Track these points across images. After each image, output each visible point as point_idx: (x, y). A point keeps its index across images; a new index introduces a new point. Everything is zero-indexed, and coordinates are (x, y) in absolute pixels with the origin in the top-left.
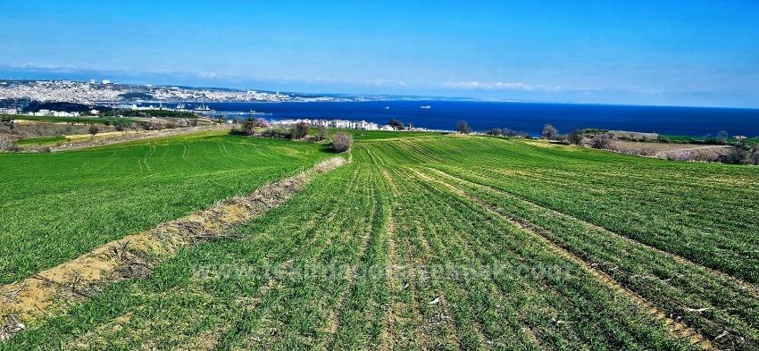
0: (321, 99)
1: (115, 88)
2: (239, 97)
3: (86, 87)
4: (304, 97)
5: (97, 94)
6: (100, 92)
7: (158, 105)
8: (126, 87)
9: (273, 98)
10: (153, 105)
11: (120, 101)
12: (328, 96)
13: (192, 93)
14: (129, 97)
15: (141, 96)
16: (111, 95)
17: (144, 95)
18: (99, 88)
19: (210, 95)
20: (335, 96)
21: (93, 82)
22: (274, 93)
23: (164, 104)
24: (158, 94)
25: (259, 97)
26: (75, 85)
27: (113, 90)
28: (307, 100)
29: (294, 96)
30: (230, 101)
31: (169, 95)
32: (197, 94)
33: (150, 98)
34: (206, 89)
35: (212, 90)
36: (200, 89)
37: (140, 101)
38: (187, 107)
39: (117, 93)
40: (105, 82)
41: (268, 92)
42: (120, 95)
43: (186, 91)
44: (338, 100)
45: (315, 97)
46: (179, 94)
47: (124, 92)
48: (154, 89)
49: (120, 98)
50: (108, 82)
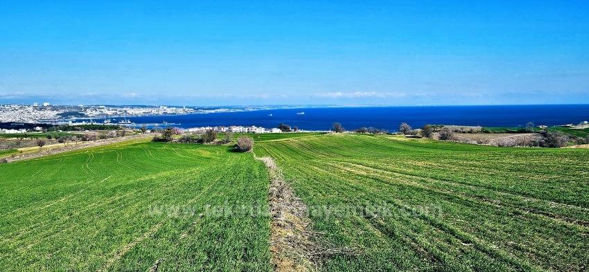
0: (218, 110)
1: (54, 109)
2: (154, 112)
3: (30, 109)
4: (205, 109)
5: (39, 114)
6: (42, 112)
7: (89, 121)
8: (63, 107)
9: (181, 112)
10: (85, 121)
11: (58, 119)
12: (224, 108)
13: (116, 110)
14: (65, 115)
15: (75, 114)
16: (50, 115)
17: (78, 113)
18: (41, 109)
19: (130, 111)
20: (230, 108)
21: (36, 105)
22: (182, 107)
23: (93, 120)
24: (89, 112)
25: (169, 111)
26: (21, 108)
27: (53, 110)
28: (207, 112)
29: (197, 109)
30: (147, 115)
31: (98, 113)
32: (121, 111)
33: (82, 115)
34: (127, 106)
35: (132, 107)
36: (122, 107)
37: (74, 118)
38: (112, 122)
39: (55, 112)
40: (45, 104)
41: (177, 107)
42: (58, 114)
43: (111, 108)
44: (232, 111)
45: (214, 109)
46: (106, 111)
47: (61, 112)
48: (86, 109)
49: (58, 117)
50: (48, 104)
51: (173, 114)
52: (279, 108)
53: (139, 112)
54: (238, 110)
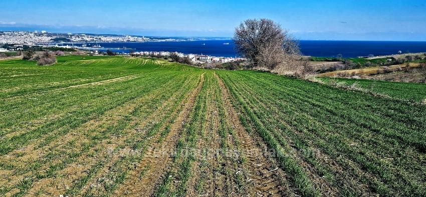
0: (168, 40)
1: (49, 35)
2: (121, 39)
3: (32, 35)
4: (159, 39)
5: (37, 39)
6: (40, 38)
7: (71, 45)
8: (55, 34)
9: (140, 40)
10: (69, 45)
11: (51, 43)
12: (172, 38)
13: (93, 38)
14: (56, 40)
15: (64, 40)
16: (46, 39)
18: (40, 35)
19: (104, 39)
20: (176, 38)
21: (36, 32)
22: (142, 37)
23: (75, 45)
24: (73, 39)
25: (132, 39)
26: (25, 34)
27: (48, 36)
28: (160, 41)
29: (152, 39)
30: (115, 42)
31: (80, 39)
32: (96, 38)
33: (69, 41)
34: (101, 35)
35: (106, 36)
36: (99, 35)
37: (62, 42)
38: (88, 46)
39: (50, 38)
40: (43, 32)
41: (138, 37)
42: (52, 39)
43: (89, 36)
44: (177, 41)
45: (165, 39)
46: (86, 38)
47: (54, 37)
48: (71, 36)
49: (52, 41)
50: (45, 32)
51: (134, 41)
52: (213, 39)
53: (110, 39)
54: (182, 40)
